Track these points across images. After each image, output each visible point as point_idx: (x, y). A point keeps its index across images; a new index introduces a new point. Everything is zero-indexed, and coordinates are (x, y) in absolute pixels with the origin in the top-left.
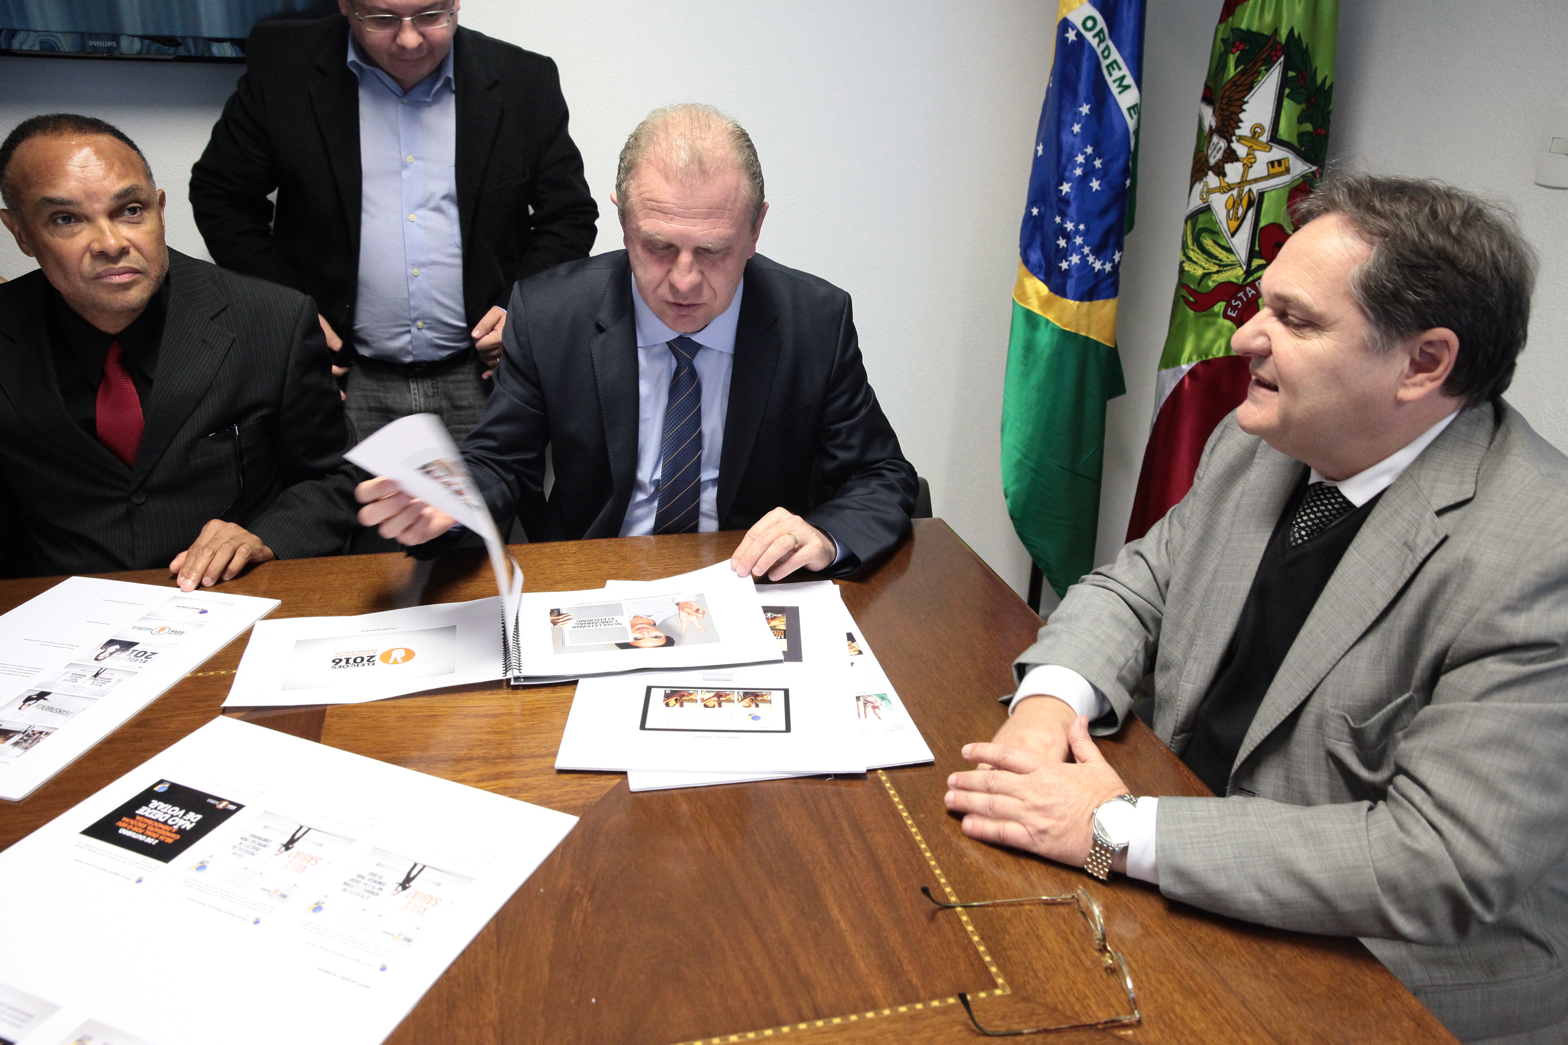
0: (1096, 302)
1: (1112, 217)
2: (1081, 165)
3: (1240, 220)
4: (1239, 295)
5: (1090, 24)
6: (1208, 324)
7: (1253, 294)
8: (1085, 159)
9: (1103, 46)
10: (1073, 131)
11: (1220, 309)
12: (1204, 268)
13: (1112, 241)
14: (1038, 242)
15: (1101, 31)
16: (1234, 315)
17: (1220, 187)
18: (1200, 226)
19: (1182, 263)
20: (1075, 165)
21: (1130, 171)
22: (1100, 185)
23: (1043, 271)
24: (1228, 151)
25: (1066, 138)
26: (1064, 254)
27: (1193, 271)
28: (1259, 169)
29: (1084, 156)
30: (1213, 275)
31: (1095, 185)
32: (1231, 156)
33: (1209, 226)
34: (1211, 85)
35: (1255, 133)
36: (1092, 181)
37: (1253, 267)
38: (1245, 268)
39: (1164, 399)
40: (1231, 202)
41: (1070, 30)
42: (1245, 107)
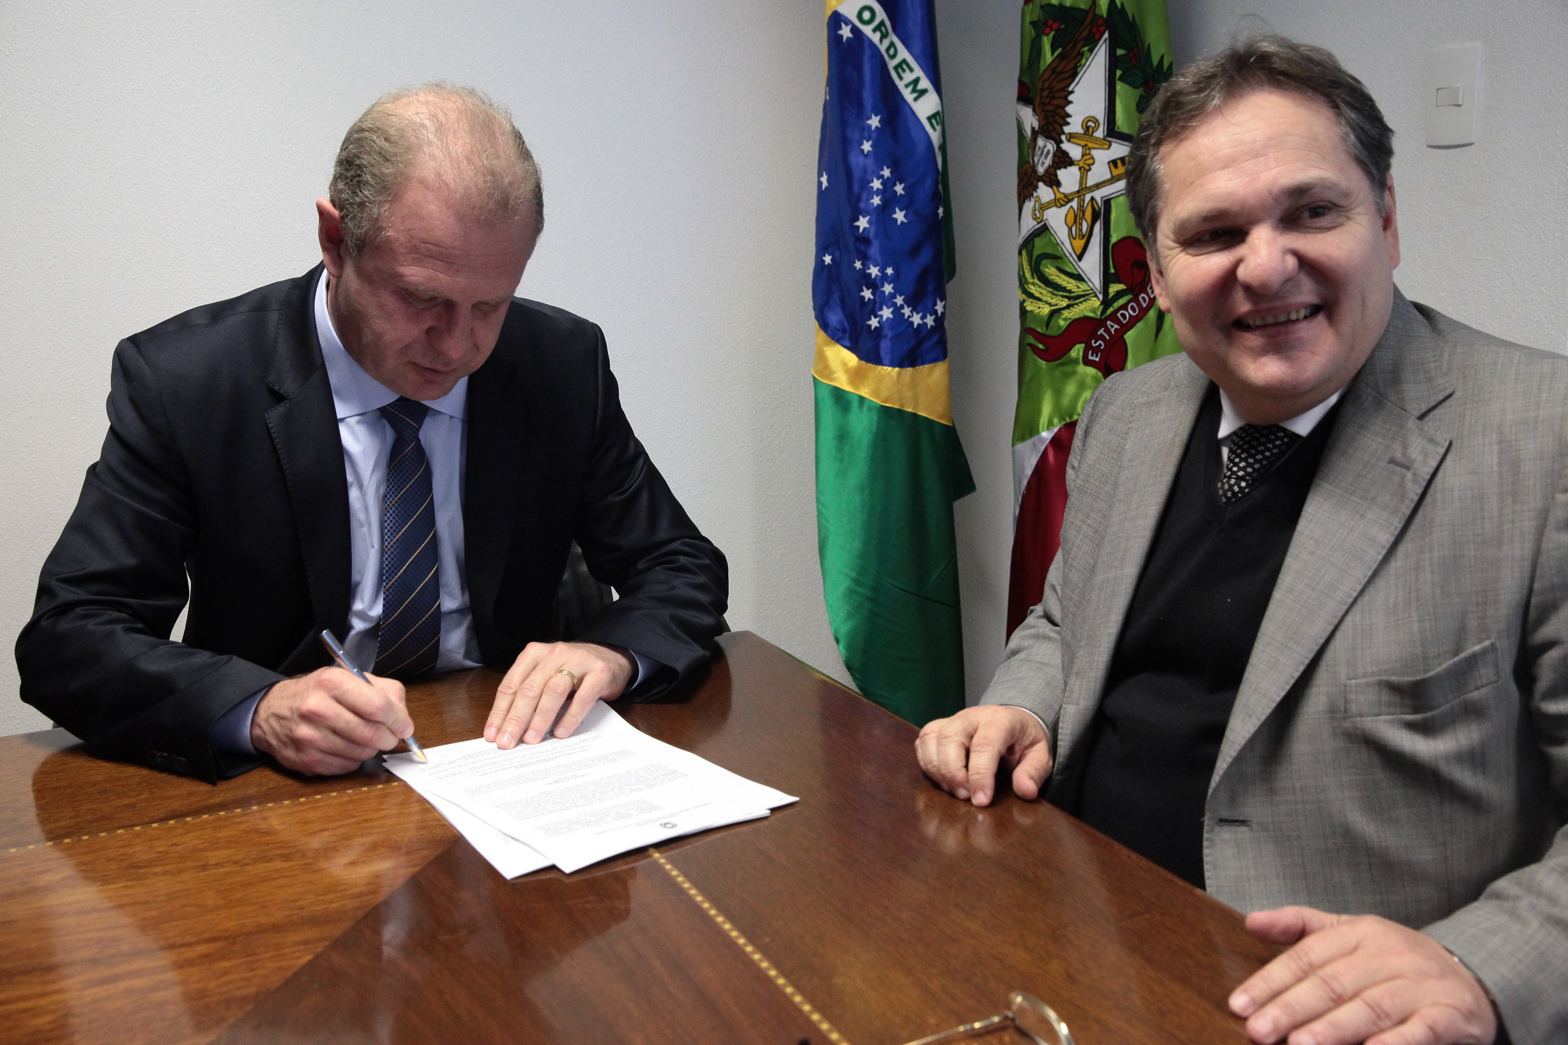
0: (921, 367)
1: (926, 256)
2: (878, 192)
3: (1085, 238)
4: (1099, 333)
5: (866, 15)
6: (1068, 375)
7: (1116, 329)
8: (882, 184)
9: (886, 42)
10: (863, 151)
11: (1078, 354)
12: (1050, 305)
13: (930, 288)
14: (836, 297)
15: (882, 23)
16: (1097, 359)
17: (1055, 199)
18: (1037, 252)
19: (1022, 303)
20: (871, 193)
21: (941, 195)
22: (905, 216)
23: (847, 335)
24: (1059, 154)
25: (855, 160)
26: (873, 308)
27: (1038, 311)
28: (1100, 172)
29: (880, 181)
30: (1063, 312)
31: (900, 216)
32: (1063, 160)
33: (1049, 250)
34: (1026, 79)
35: (1088, 128)
36: (895, 212)
37: (1111, 295)
38: (1101, 297)
39: (1025, 482)
40: (1071, 217)
41: (843, 25)
42: (1070, 98)
